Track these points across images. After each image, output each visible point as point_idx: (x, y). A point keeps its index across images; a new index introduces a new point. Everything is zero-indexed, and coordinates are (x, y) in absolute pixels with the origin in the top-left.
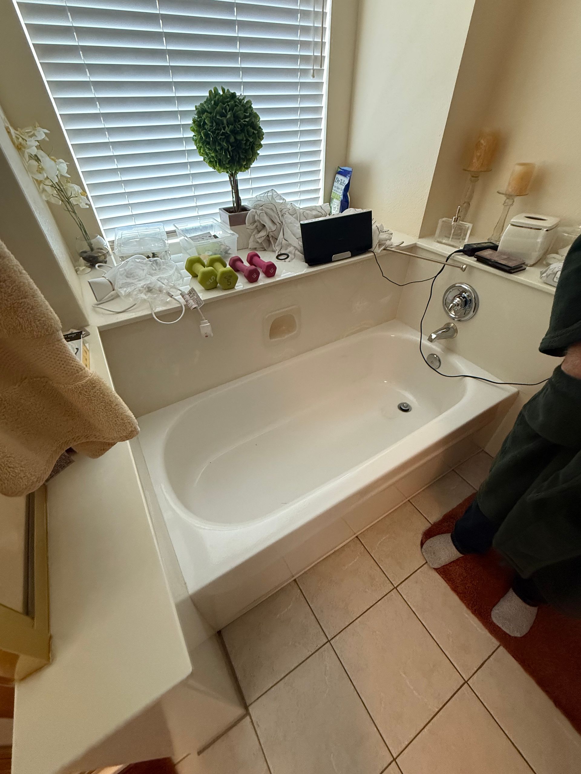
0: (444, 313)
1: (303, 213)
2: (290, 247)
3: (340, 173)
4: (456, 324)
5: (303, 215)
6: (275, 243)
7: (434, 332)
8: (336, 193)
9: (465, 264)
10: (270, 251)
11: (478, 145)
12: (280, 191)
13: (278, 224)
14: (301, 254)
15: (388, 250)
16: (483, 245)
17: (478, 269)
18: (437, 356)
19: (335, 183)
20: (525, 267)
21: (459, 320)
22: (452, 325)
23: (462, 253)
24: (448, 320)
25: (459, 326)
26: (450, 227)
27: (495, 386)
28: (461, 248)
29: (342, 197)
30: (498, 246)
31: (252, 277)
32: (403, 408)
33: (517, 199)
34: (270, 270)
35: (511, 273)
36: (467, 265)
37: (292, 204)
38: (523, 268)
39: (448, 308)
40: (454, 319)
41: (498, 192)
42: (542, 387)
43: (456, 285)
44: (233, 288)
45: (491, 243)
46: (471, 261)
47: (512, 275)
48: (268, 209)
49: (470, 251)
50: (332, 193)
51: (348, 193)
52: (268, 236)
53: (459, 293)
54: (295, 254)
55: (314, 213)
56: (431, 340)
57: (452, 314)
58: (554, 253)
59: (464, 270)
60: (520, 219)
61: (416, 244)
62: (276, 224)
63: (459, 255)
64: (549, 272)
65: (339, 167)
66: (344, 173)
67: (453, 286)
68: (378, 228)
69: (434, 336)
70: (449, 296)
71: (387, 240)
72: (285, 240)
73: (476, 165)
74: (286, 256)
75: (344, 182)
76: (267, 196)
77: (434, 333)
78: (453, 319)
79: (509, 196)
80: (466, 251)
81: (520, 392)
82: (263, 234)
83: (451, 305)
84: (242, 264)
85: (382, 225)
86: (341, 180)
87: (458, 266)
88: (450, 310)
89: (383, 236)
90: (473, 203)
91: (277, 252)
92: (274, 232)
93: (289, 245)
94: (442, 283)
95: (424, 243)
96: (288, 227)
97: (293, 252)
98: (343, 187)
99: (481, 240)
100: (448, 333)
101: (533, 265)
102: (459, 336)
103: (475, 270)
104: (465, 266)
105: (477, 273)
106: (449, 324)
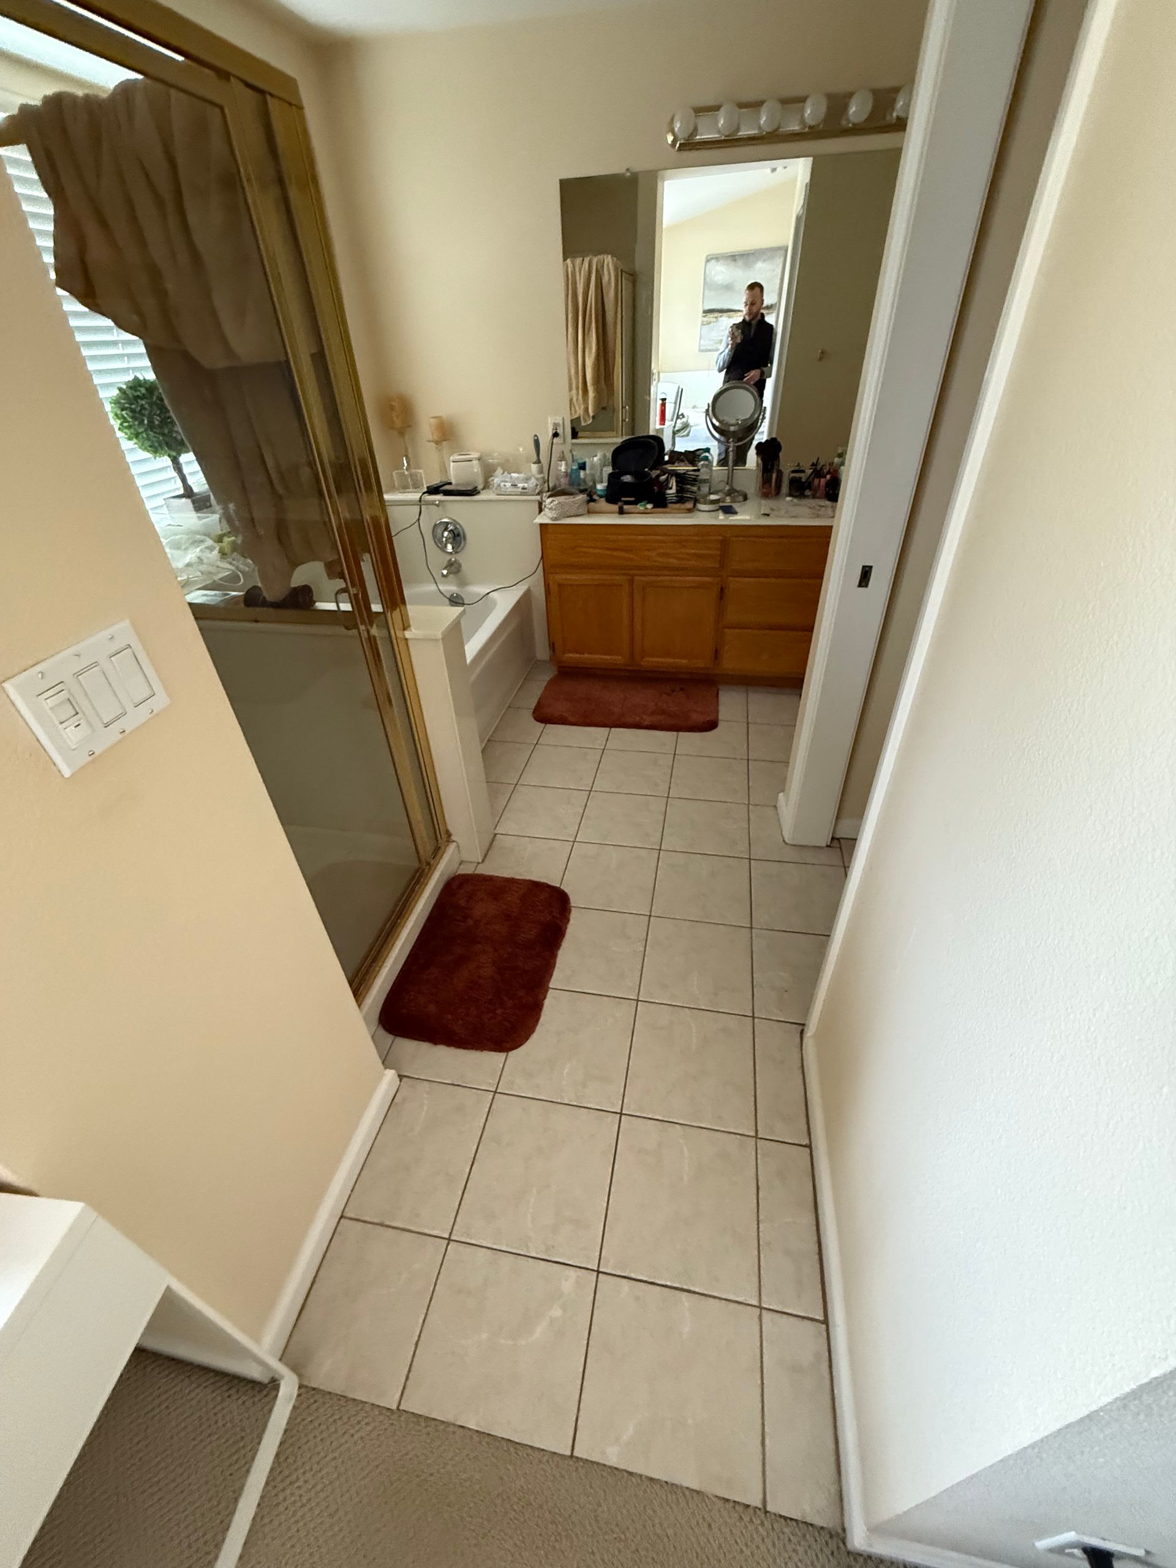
0: (439, 551)
4: (458, 558)
9: (436, 500)
11: (392, 408)
16: (440, 483)
17: (448, 501)
18: (457, 593)
20: (480, 488)
21: (456, 553)
22: (455, 558)
23: (428, 494)
24: (450, 556)
25: (461, 558)
26: (406, 478)
28: (426, 491)
30: (451, 481)
33: (444, 443)
35: (472, 495)
36: (439, 501)
38: (478, 490)
39: (442, 544)
41: (426, 441)
43: (438, 522)
45: (445, 480)
46: (438, 497)
47: (474, 497)
49: (433, 490)
53: (445, 527)
56: (444, 577)
57: (449, 549)
58: (491, 477)
59: (438, 506)
60: (457, 457)
63: (427, 496)
64: (494, 487)
67: (435, 525)
69: (445, 572)
70: (438, 533)
73: (398, 423)
77: (444, 569)
78: (452, 553)
79: (437, 443)
80: (430, 491)
81: (532, 589)
83: (444, 539)
87: (430, 505)
88: (445, 546)
94: (426, 526)
99: (435, 481)
100: (454, 568)
101: (484, 489)
102: (464, 567)
103: (446, 503)
104: (437, 502)
105: (449, 506)
106: (450, 560)
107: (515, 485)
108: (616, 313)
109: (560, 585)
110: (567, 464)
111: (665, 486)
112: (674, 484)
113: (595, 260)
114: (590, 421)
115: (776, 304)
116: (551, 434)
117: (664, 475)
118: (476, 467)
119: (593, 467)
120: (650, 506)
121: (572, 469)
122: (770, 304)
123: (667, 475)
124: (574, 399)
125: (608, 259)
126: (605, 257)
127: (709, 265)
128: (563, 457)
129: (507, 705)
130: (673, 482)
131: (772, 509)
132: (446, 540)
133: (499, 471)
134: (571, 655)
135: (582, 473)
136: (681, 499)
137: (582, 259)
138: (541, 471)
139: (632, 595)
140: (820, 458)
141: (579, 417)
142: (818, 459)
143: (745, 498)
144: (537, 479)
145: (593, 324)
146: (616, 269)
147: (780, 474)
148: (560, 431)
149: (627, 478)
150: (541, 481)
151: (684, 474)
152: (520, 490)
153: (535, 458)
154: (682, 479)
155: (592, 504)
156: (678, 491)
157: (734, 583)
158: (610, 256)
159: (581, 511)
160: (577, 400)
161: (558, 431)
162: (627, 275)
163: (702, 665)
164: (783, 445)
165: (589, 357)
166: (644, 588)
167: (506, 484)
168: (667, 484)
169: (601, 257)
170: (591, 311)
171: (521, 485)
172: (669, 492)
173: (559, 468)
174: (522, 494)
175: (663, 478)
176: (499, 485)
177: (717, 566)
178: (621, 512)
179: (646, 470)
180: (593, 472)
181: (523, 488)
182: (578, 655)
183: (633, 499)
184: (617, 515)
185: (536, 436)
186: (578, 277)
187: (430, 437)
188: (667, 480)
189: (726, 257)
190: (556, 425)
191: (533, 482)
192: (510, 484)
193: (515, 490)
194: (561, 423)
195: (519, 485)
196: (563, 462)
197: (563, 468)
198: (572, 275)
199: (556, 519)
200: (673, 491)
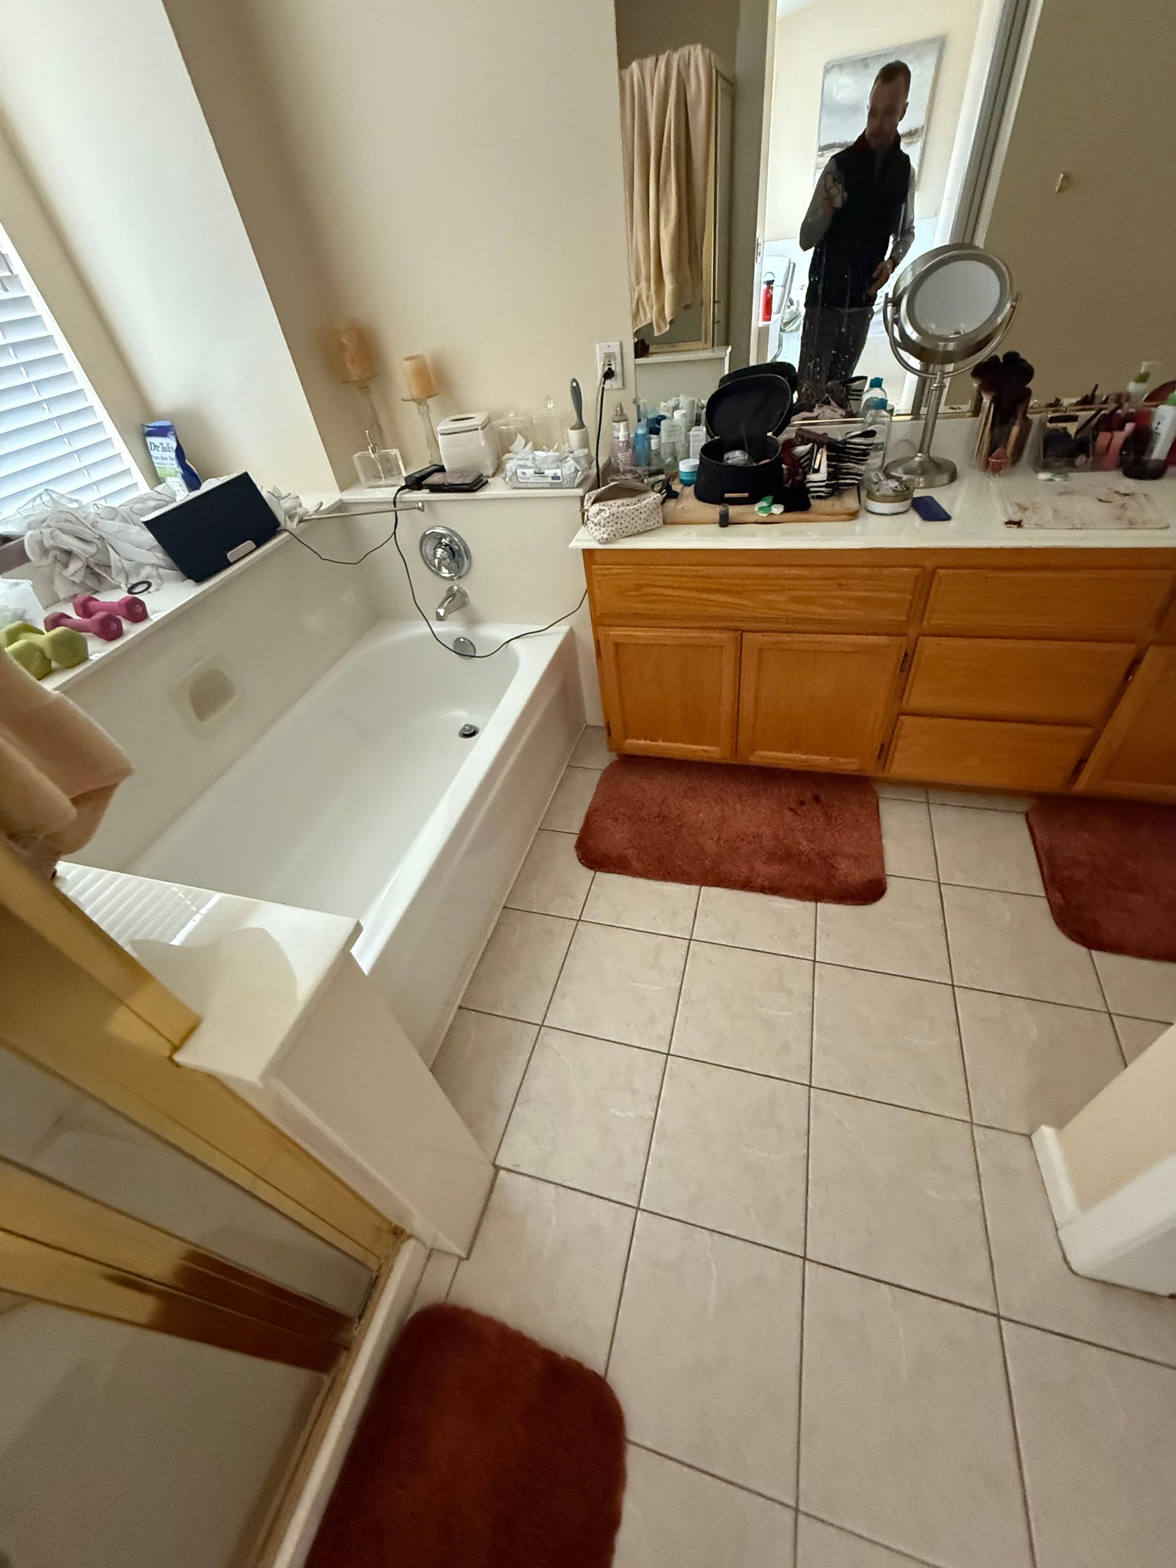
0: (432, 576)
1: (131, 510)
2: (144, 568)
3: (150, 434)
4: (461, 586)
5: (134, 513)
6: (110, 574)
7: (437, 605)
8: (165, 468)
9: (420, 501)
10: (106, 590)
11: (342, 347)
12: (63, 488)
13: (96, 541)
14: (172, 571)
15: (305, 521)
16: (426, 470)
17: (438, 501)
18: (464, 639)
19: (151, 451)
20: (486, 479)
21: (460, 577)
22: (456, 588)
23: (407, 490)
24: (447, 585)
25: (465, 585)
26: (373, 463)
27: (543, 635)
28: (403, 484)
29: (180, 470)
30: (443, 466)
31: (109, 630)
32: (467, 733)
33: (430, 401)
34: (135, 611)
35: (475, 491)
36: (425, 501)
37: (95, 504)
38: (484, 482)
39: (434, 566)
40: (453, 580)
41: (403, 400)
42: (588, 607)
43: (427, 533)
44: (85, 658)
45: (434, 465)
46: (423, 495)
47: (477, 493)
48: (60, 524)
49: (416, 483)
50: (158, 470)
51: (187, 461)
52: (88, 567)
53: (437, 541)
54: (160, 577)
55: (152, 504)
56: (440, 618)
57: (445, 572)
58: (506, 453)
59: (422, 509)
60: (447, 425)
61: (341, 500)
62: (93, 543)
63: (405, 493)
64: (509, 474)
65: (143, 426)
66: (162, 432)
67: (425, 535)
68: (272, 494)
69: (441, 612)
70: (427, 551)
71: (296, 509)
72: (127, 560)
73: (355, 373)
74: (145, 586)
75: (170, 446)
76: (43, 503)
77: (440, 606)
78: (451, 579)
79: (419, 401)
80: (410, 485)
81: (574, 628)
82: (75, 566)
83: (437, 561)
84: (70, 620)
85: (274, 487)
86: (161, 444)
87: (411, 507)
88: (440, 569)
89: (286, 504)
90: (383, 422)
91: (123, 586)
92: (97, 556)
93: (140, 566)
94: (409, 538)
95: (349, 496)
96: (117, 539)
97: (154, 573)
98: (173, 455)
99: (420, 465)
100: (456, 601)
101: (494, 475)
102: (473, 598)
103: (434, 504)
104: (420, 505)
105: (439, 507)
106: (452, 588)
107: (540, 473)
108: (708, 151)
109: (616, 645)
110: (627, 428)
111: (806, 465)
112: (825, 462)
113: (676, 57)
114: (668, 328)
115: (923, 127)
116: (600, 374)
117: (803, 443)
118: (480, 440)
119: (673, 429)
120: (777, 509)
121: (637, 435)
122: (913, 129)
123: (810, 446)
124: (644, 297)
125: (697, 53)
126: (692, 48)
127: (832, 76)
128: (622, 414)
129: (537, 827)
130: (821, 460)
131: (1023, 509)
132: (439, 563)
133: (520, 440)
134: (635, 741)
135: (654, 441)
136: (835, 488)
137: (654, 58)
138: (585, 444)
139: (739, 661)
140: (1099, 387)
141: (651, 324)
142: (1096, 386)
143: (953, 477)
144: (576, 460)
145: (673, 169)
146: (709, 68)
147: (1027, 425)
148: (616, 367)
149: (736, 457)
150: (583, 462)
151: (845, 442)
152: (550, 480)
153: (575, 419)
154: (839, 452)
155: (671, 503)
156: (831, 476)
157: (929, 647)
158: (699, 46)
159: (651, 523)
160: (648, 298)
161: (613, 368)
162: (725, 84)
163: (854, 767)
164: (1034, 366)
165: (666, 226)
166: (761, 650)
167: (526, 471)
168: (810, 465)
169: (684, 50)
170: (669, 148)
171: (549, 473)
172: (812, 477)
173: (616, 434)
174: (553, 486)
175: (801, 449)
176: (515, 473)
177: (904, 618)
178: (725, 521)
179: (770, 434)
180: (673, 439)
181: (555, 477)
182: (648, 742)
183: (746, 495)
184: (716, 528)
185: (574, 380)
186: (648, 92)
187: (406, 394)
188: (811, 452)
189: (857, 61)
190: (609, 357)
191: (570, 465)
192: (532, 471)
193: (540, 480)
194: (618, 354)
195: (547, 472)
196: (622, 425)
197: (621, 435)
198: (639, 86)
199: (607, 541)
200: (822, 475)
